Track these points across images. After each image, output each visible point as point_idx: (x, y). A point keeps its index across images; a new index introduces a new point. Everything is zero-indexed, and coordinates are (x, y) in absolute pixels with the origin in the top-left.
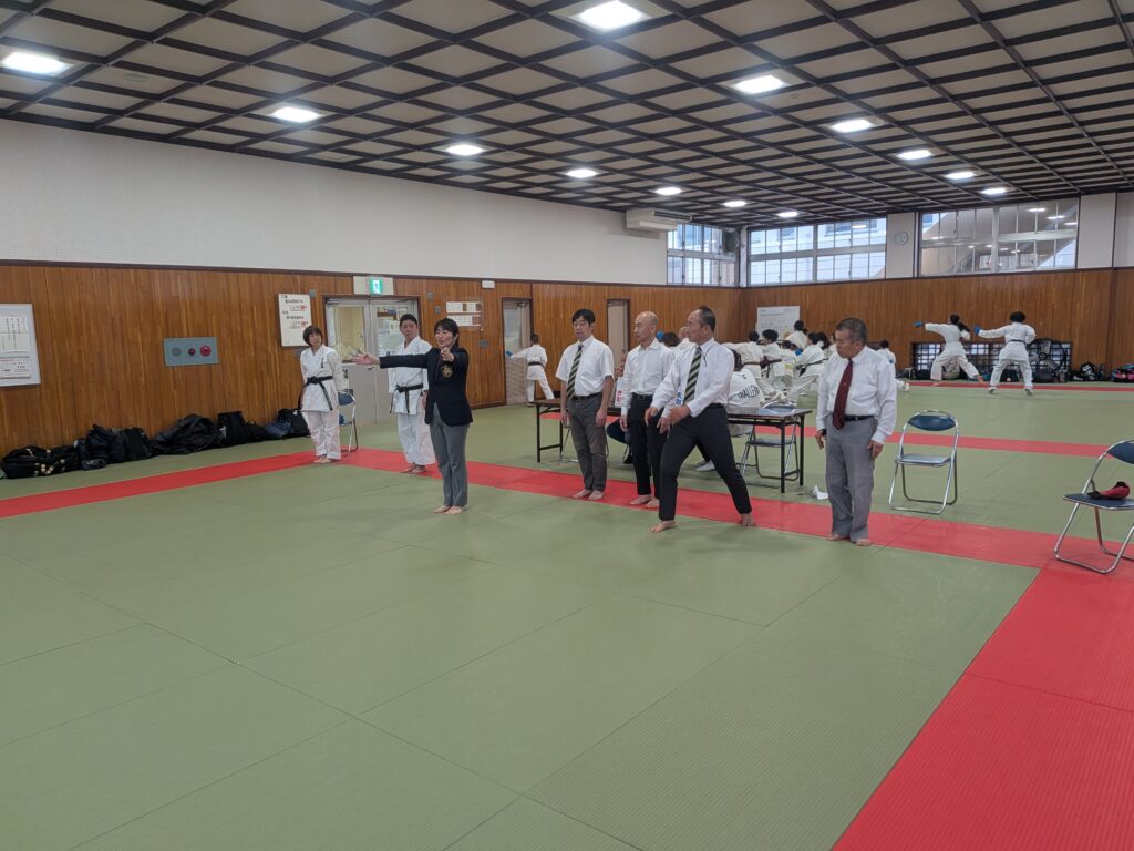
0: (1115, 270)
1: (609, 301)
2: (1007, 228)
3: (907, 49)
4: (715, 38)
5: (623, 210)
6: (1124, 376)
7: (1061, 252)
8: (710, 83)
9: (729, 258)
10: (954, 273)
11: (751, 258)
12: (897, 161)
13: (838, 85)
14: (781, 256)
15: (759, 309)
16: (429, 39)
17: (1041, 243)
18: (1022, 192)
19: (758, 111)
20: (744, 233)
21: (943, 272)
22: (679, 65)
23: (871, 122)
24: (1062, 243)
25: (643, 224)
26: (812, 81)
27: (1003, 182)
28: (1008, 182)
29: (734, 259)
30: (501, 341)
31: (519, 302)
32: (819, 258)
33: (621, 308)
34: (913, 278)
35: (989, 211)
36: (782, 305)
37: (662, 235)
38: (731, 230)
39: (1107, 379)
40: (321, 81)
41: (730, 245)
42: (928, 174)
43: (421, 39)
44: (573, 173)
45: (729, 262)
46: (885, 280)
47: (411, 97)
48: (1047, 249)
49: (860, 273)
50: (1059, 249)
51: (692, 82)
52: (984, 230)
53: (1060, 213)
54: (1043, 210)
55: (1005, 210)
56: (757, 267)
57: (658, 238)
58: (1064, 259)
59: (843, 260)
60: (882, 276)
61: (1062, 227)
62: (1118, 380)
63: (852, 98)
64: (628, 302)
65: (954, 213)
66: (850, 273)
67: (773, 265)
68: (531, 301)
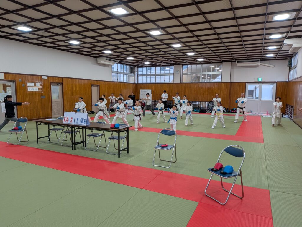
0: (231, 83)
1: (92, 85)
2: (204, 70)
3: (191, 28)
4: (145, 20)
5: (96, 57)
6: (233, 111)
7: (218, 78)
8: (143, 31)
9: (132, 75)
10: (191, 82)
11: (139, 75)
12: (186, 55)
13: (174, 35)
14: (146, 75)
15: (141, 90)
16: (67, 12)
17: (213, 75)
18: (208, 60)
19: (155, 40)
20: (136, 68)
21: (188, 82)
22: (135, 26)
23: (181, 45)
24: (218, 75)
25: (102, 62)
26: (169, 33)
27: (202, 57)
28: (204, 57)
29: (134, 75)
30: (50, 96)
31: (58, 84)
32: (157, 76)
33: (97, 87)
34: (181, 83)
35: (200, 65)
36: (147, 89)
37: (110, 66)
38: (133, 67)
39: (229, 112)
40: (34, 20)
41: (132, 71)
42: (193, 59)
43: (66, 11)
44: (105, 52)
45: (132, 76)
46: (173, 83)
47: (61, 27)
48: (214, 76)
49: (167, 81)
50: (217, 77)
51: (138, 30)
52: (198, 71)
53: (218, 67)
54: (213, 66)
55: (204, 65)
56: (140, 78)
57: (109, 67)
58: (218, 80)
59: (163, 77)
60: (173, 82)
61: (218, 71)
62: (232, 112)
63: (177, 39)
64: (99, 86)
65: (191, 66)
66: (165, 81)
67: (144, 78)
68: (62, 84)
